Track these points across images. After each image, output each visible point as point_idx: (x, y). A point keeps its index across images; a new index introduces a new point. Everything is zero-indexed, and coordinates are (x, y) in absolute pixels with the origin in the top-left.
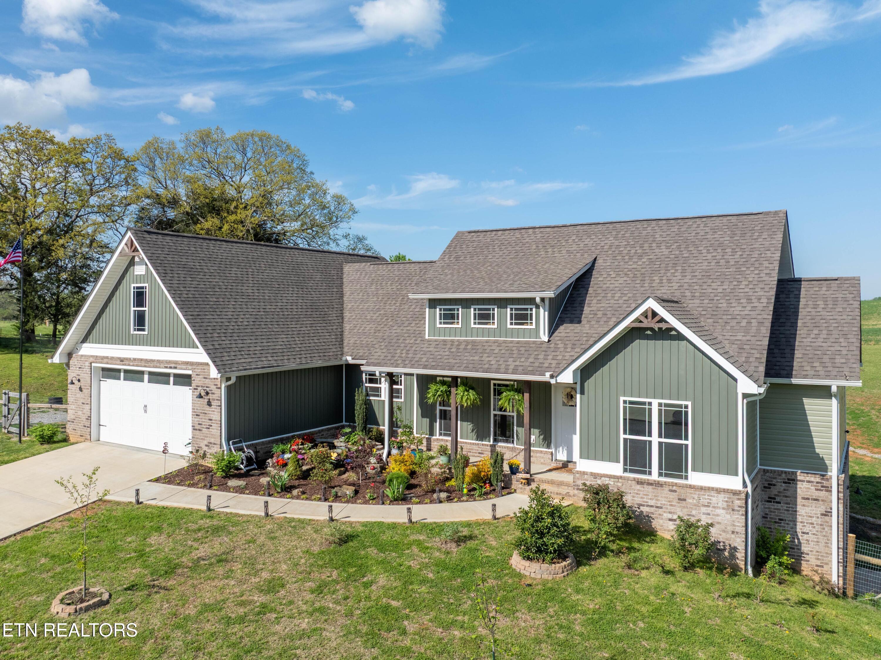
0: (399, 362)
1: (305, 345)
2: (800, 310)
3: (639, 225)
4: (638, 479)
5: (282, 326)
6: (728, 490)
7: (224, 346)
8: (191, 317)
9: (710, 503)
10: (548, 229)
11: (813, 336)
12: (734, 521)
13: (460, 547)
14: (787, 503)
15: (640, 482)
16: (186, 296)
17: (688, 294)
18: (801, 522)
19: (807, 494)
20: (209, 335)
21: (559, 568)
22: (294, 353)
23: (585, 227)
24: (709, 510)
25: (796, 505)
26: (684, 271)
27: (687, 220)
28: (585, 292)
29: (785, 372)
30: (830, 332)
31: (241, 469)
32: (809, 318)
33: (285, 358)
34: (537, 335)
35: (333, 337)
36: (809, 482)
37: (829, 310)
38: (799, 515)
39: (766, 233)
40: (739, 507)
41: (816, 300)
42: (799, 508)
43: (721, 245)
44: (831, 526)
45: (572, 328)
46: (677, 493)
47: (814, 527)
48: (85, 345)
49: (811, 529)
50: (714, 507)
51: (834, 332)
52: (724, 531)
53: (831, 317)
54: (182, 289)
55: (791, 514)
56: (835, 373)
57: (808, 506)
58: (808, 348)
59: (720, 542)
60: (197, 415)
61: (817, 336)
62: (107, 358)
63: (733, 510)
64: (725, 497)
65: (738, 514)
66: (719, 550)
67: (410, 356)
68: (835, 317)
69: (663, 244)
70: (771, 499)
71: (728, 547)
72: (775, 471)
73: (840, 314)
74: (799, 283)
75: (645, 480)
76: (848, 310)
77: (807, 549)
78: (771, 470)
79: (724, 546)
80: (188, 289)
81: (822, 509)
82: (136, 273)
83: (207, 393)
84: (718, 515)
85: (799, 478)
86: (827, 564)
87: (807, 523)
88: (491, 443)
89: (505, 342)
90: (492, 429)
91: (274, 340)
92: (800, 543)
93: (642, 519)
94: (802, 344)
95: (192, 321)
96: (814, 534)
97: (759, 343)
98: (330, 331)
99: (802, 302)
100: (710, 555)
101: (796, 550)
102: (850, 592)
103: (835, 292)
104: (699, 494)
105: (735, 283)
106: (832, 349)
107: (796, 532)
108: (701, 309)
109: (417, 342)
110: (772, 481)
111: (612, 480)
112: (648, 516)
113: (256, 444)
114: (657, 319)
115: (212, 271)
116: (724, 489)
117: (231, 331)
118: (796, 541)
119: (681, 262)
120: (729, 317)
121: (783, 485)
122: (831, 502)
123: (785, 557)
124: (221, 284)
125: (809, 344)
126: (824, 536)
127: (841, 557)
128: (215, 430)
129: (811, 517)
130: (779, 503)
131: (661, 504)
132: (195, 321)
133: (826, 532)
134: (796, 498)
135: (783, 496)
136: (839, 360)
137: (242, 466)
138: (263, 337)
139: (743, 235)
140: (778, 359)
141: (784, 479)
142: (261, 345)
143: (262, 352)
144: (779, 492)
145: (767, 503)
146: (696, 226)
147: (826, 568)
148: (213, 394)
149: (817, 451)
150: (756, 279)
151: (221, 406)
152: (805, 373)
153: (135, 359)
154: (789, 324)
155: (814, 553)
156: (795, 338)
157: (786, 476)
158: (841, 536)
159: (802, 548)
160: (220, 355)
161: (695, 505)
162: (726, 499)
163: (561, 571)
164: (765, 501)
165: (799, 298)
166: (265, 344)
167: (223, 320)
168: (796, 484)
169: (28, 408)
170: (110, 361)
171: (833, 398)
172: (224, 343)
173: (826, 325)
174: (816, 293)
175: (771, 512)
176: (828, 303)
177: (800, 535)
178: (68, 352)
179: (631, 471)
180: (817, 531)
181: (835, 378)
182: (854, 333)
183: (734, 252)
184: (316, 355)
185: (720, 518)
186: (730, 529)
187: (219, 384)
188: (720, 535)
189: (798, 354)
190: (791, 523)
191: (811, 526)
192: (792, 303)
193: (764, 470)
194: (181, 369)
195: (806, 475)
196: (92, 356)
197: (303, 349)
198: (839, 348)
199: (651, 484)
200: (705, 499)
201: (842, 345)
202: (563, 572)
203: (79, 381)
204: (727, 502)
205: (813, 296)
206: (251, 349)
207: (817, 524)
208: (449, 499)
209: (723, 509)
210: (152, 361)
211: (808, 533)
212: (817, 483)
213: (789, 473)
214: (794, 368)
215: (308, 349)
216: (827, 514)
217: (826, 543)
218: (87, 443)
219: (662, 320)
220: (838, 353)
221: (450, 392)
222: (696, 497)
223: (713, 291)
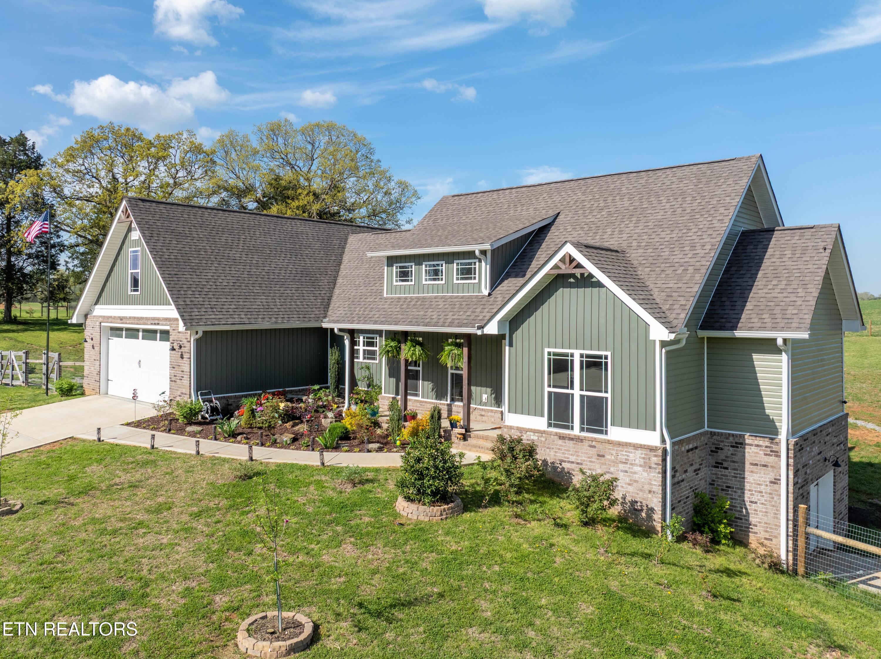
0: (355, 319)
1: (285, 307)
2: (765, 261)
3: (609, 179)
4: (560, 433)
5: (264, 288)
6: (645, 445)
7: (197, 303)
8: (167, 276)
9: (628, 460)
10: (524, 189)
11: (770, 287)
12: (650, 480)
13: (355, 488)
14: (735, 469)
15: (562, 437)
16: (167, 257)
17: (635, 244)
18: (750, 490)
19: (756, 460)
20: (183, 293)
21: (437, 510)
22: (270, 313)
23: (559, 184)
24: (626, 467)
25: (744, 471)
26: (638, 221)
27: (657, 171)
28: (538, 247)
29: (731, 325)
30: (790, 283)
31: (207, 418)
32: (772, 268)
33: (260, 317)
34: (480, 291)
35: (319, 301)
36: (757, 446)
37: (795, 259)
38: (748, 482)
39: (732, 179)
40: (656, 464)
41: (784, 249)
42: (747, 474)
43: (683, 194)
44: (780, 495)
45: (515, 282)
46: (596, 449)
47: (763, 496)
48: (97, 307)
49: (759, 497)
50: (632, 464)
51: (794, 282)
52: (641, 490)
53: (796, 267)
54: (165, 251)
55: (739, 481)
56: (782, 325)
57: (757, 473)
58: (762, 300)
59: (637, 502)
60: (173, 368)
61: (775, 287)
62: (111, 317)
63: (650, 467)
64: (642, 454)
65: (655, 472)
66: (636, 510)
67: (366, 313)
68: (799, 267)
69: (627, 197)
70: (718, 465)
71: (645, 508)
72: (722, 434)
73: (806, 263)
74: (771, 233)
75: (566, 434)
76: (815, 258)
77: (755, 520)
78: (718, 433)
79: (641, 506)
80: (171, 251)
81: (771, 476)
82: (132, 239)
83: (181, 347)
84: (635, 473)
85: (747, 441)
86: (776, 537)
87: (755, 491)
88: (449, 402)
89: (451, 297)
90: (449, 388)
91: (252, 300)
92: (748, 513)
93: (563, 476)
94: (756, 295)
95: (168, 279)
96: (762, 504)
97: (689, 290)
98: (318, 295)
99: (770, 251)
100: (627, 515)
101: (743, 521)
102: (801, 570)
103: (807, 241)
104: (617, 450)
105: (685, 231)
106: (787, 299)
107: (744, 501)
108: (643, 258)
109: (376, 300)
110: (719, 445)
111: (537, 434)
112: (569, 473)
113: (229, 397)
114: (574, 264)
115: (201, 236)
116: (641, 445)
117: (207, 290)
118: (744, 510)
119: (639, 213)
120: (668, 265)
121: (731, 449)
122: (780, 468)
123: (723, 526)
124: (208, 248)
125: (763, 295)
126: (773, 506)
127: (791, 530)
128: (186, 382)
129: (759, 484)
130: (726, 468)
131: (581, 460)
132: (171, 279)
133: (776, 502)
134: (744, 463)
135: (731, 461)
136: (791, 311)
137: (207, 416)
138: (241, 297)
139: (708, 183)
140: (727, 312)
141: (732, 443)
142: (236, 303)
143: (236, 310)
144: (727, 457)
145: (714, 469)
146: (664, 176)
147: (774, 540)
148: (185, 347)
149: (768, 412)
150: (707, 226)
151: (190, 358)
152: (750, 325)
153: (130, 318)
154: (749, 276)
155: (763, 525)
156: (751, 290)
157: (734, 439)
158: (791, 507)
159: (751, 519)
160: (189, 310)
161: (613, 462)
162: (643, 456)
163: (439, 513)
164: (712, 467)
165: (767, 248)
166: (241, 303)
167: (201, 280)
168: (744, 448)
169: (60, 366)
170: (113, 320)
171: (783, 353)
172: (197, 300)
173: (787, 275)
174: (787, 242)
175: (718, 478)
176: (797, 252)
177: (747, 504)
178: (85, 313)
179: (556, 426)
180: (766, 501)
181: (782, 329)
182: (816, 282)
183: (694, 199)
184: (295, 316)
185: (637, 476)
186: (647, 487)
187: (189, 337)
188: (638, 494)
189: (749, 306)
190: (739, 491)
191: (759, 494)
192: (759, 254)
193: (711, 432)
194: (162, 325)
195: (754, 438)
196: (101, 316)
197: (283, 310)
198: (795, 299)
199: (571, 439)
200: (623, 455)
201: (799, 295)
202: (441, 515)
203: (92, 339)
204: (644, 458)
205: (783, 246)
206: (224, 307)
207: (766, 493)
208: (380, 450)
209: (641, 466)
210: (142, 318)
211: (756, 503)
212: (766, 447)
213: (737, 436)
214: (741, 321)
215: (288, 310)
216: (776, 482)
217: (775, 514)
218: (97, 396)
219: (579, 266)
220: (792, 303)
221: (400, 348)
222: (614, 452)
223: (660, 240)
